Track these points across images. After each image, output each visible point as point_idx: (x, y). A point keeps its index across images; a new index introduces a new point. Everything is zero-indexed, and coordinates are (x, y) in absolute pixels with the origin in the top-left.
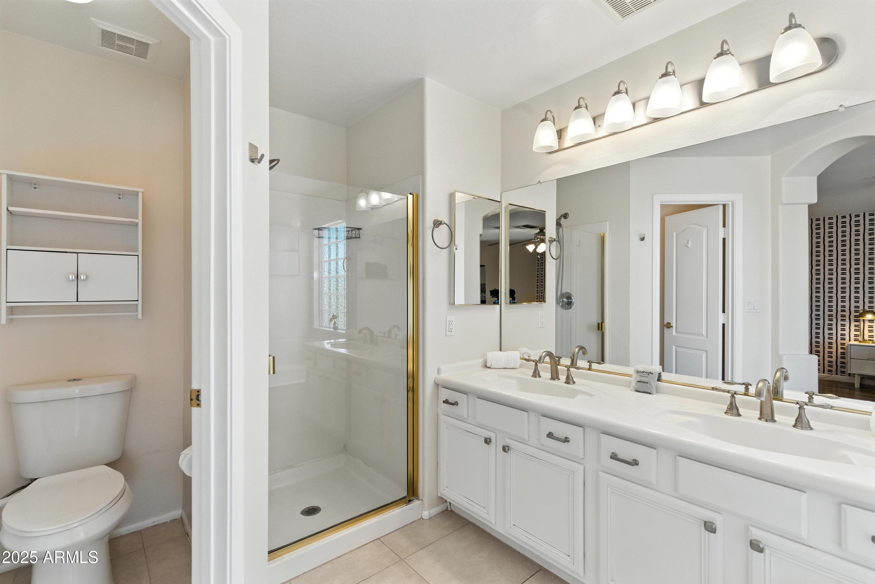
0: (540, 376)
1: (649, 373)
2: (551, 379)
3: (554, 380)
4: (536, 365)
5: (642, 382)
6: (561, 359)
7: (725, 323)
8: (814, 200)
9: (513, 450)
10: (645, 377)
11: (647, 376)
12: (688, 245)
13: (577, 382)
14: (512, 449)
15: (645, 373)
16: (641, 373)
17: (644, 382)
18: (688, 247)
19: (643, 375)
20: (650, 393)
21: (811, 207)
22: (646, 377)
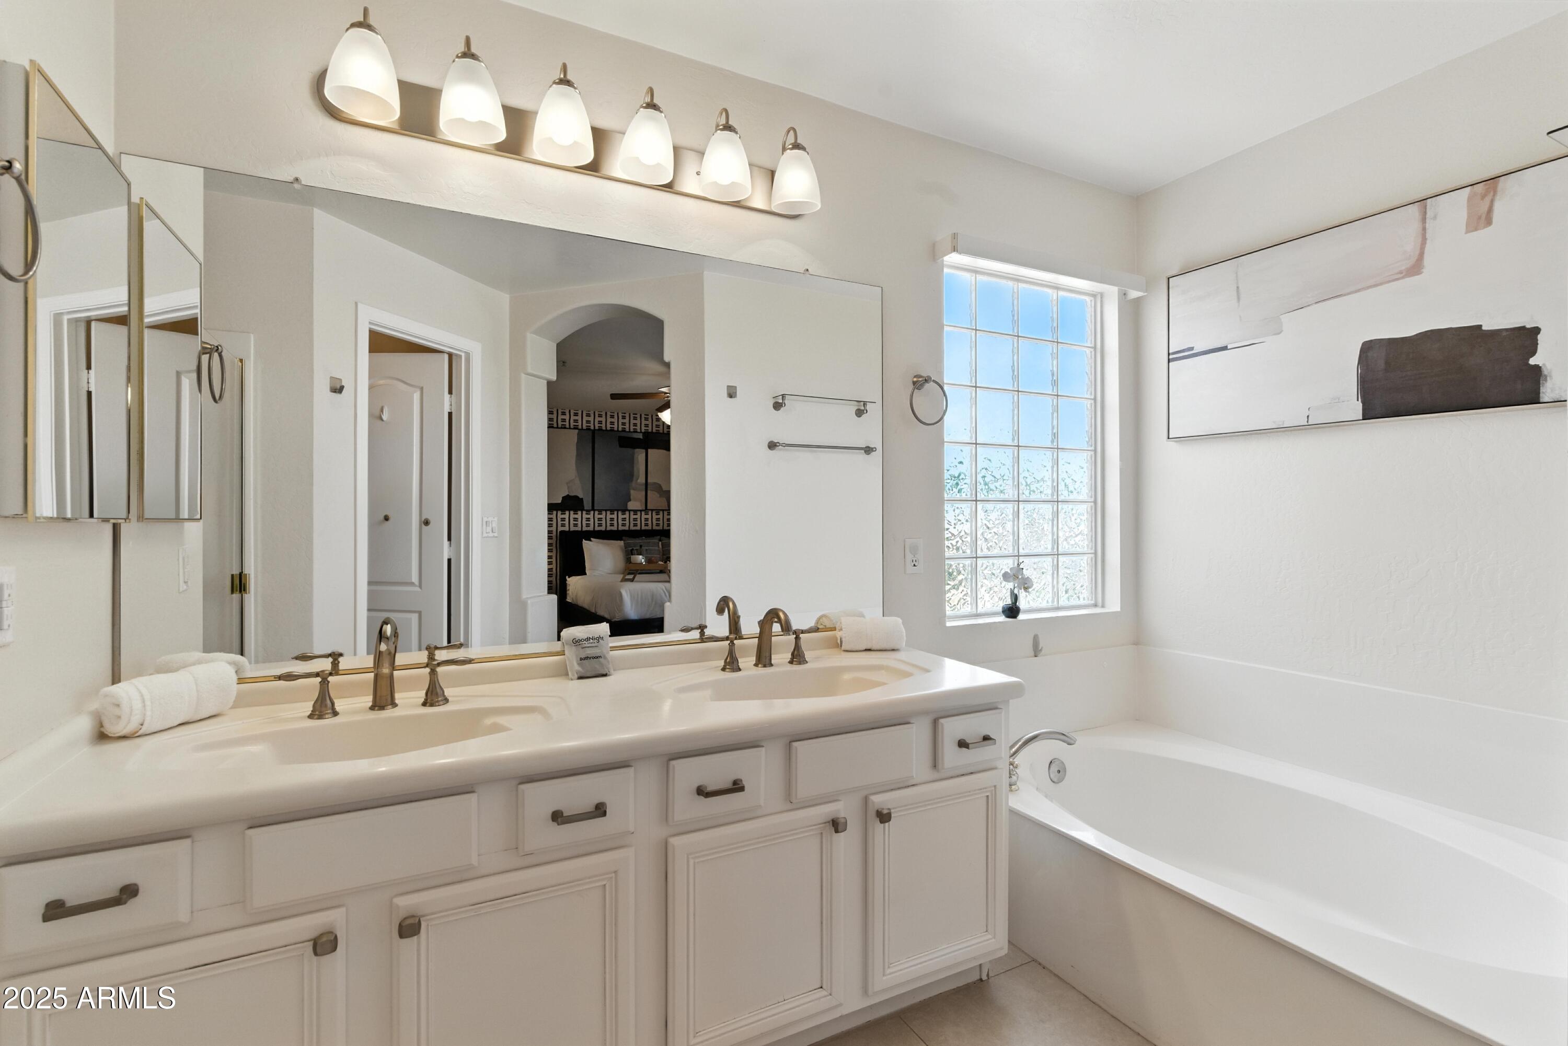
0: (335, 714)
1: (597, 639)
2: (372, 708)
3: (382, 708)
4: (324, 683)
5: (590, 658)
6: (341, 659)
7: (451, 557)
8: (554, 377)
9: (424, 918)
10: (593, 647)
11: (596, 644)
12: (382, 416)
13: (451, 696)
14: (423, 916)
15: (591, 641)
16: (585, 642)
17: (595, 658)
18: (382, 420)
19: (589, 645)
20: (605, 675)
21: (550, 384)
22: (596, 646)
